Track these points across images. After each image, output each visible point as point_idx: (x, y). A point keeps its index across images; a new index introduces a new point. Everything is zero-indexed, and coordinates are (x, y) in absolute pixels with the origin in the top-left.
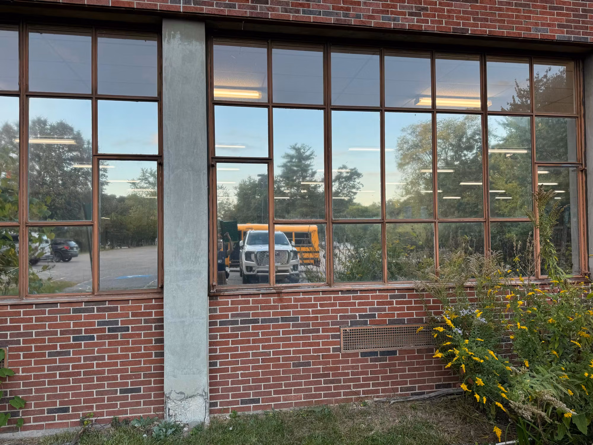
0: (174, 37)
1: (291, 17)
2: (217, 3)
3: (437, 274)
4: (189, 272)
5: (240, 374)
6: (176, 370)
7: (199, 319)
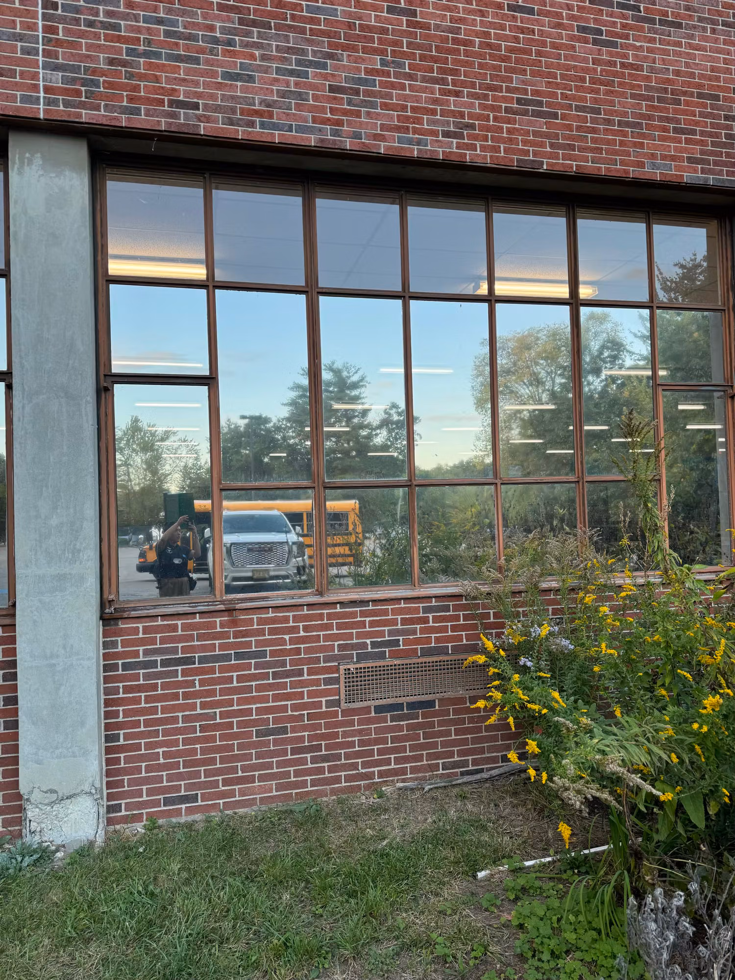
0: (30, 162)
1: (240, 133)
2: (106, 106)
3: (500, 569)
4: (61, 578)
5: (161, 753)
6: (41, 751)
7: (83, 659)
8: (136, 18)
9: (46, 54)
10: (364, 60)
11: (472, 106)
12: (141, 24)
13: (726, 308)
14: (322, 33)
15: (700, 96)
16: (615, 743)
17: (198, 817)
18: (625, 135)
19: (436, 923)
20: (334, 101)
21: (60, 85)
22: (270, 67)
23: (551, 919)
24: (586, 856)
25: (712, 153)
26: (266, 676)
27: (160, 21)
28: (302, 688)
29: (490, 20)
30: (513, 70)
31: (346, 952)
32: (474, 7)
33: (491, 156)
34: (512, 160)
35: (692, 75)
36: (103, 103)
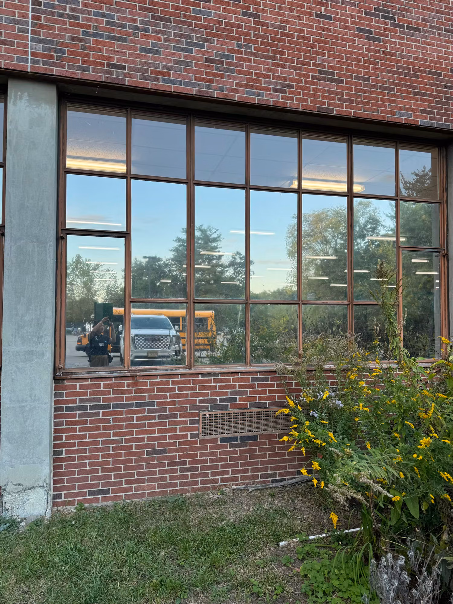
0: (21, 98)
1: (150, 85)
2: (69, 65)
3: (300, 356)
4: (30, 353)
5: (88, 463)
6: (14, 459)
7: (42, 404)
8: (89, 13)
9: (33, 32)
10: (227, 43)
11: (292, 73)
12: (92, 17)
13: (442, 202)
14: (202, 26)
15: (430, 73)
16: (366, 465)
17: (109, 503)
18: (384, 95)
19: (254, 572)
20: (208, 68)
21: (41, 52)
22: (169, 45)
23: (324, 572)
24: (347, 534)
25: (437, 108)
26: (154, 418)
27: (104, 15)
28: (176, 425)
29: (304, 22)
30: (318, 53)
31: (198, 589)
32: (295, 14)
33: (302, 105)
34: (315, 107)
35: (426, 60)
36: (67, 64)
